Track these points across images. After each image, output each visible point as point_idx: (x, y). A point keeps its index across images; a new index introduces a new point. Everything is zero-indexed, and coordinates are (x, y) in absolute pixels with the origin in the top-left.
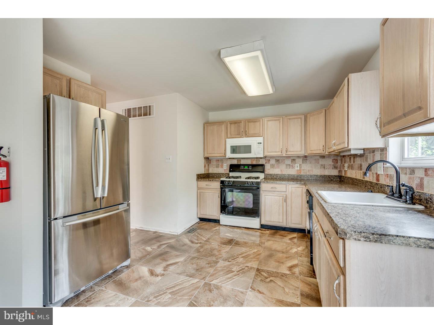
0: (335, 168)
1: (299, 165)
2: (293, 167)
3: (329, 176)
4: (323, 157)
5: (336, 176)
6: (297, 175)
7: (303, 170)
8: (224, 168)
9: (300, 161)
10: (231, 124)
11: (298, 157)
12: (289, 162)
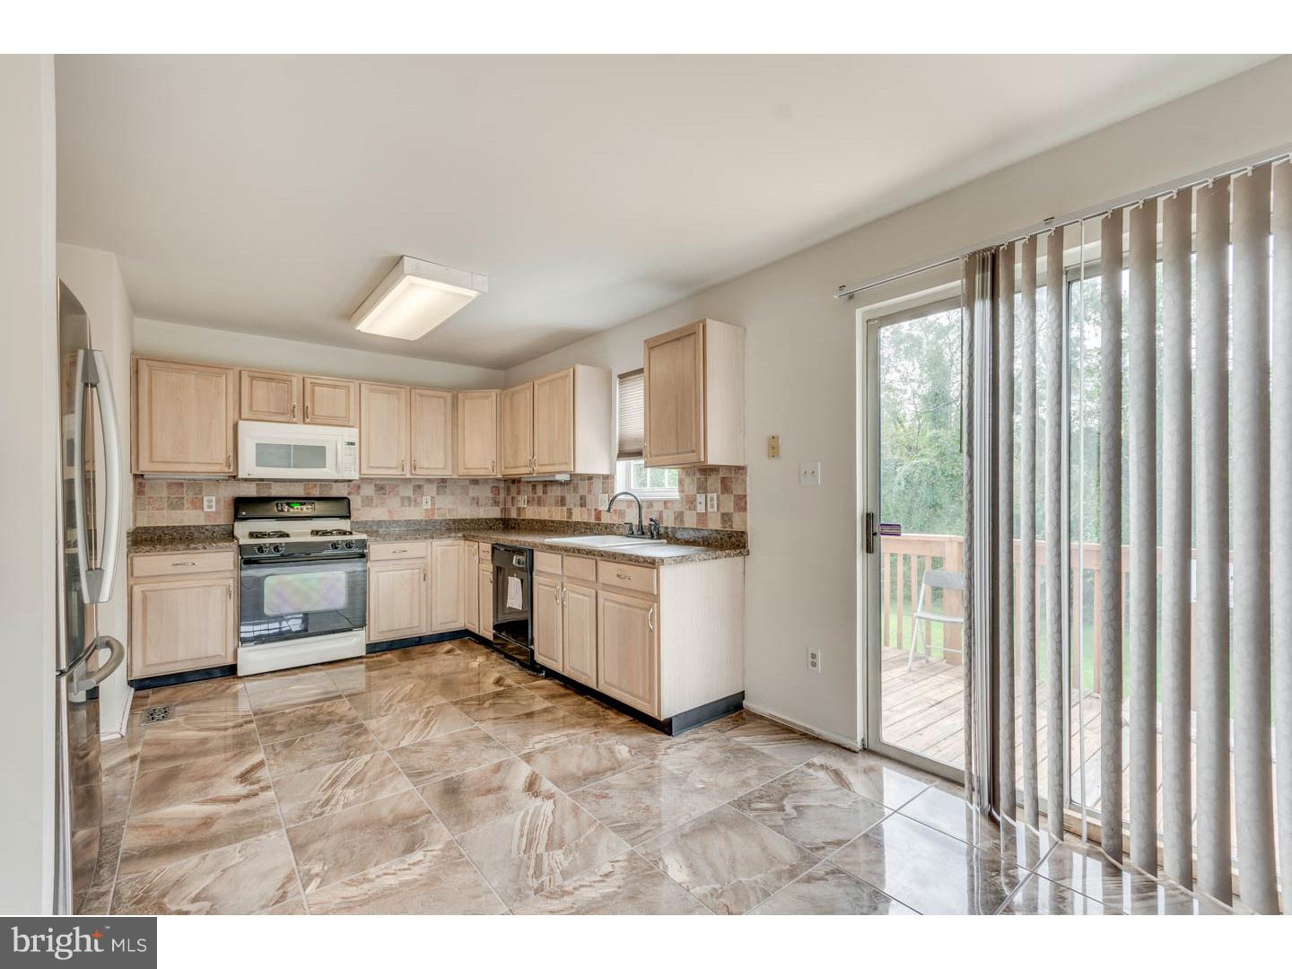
0: (496, 503)
1: (430, 498)
2: (417, 504)
3: (486, 519)
4: (475, 482)
5: (497, 520)
6: (426, 521)
7: (438, 509)
8: (206, 509)
9: (431, 490)
10: (252, 378)
11: (429, 481)
12: (407, 491)
